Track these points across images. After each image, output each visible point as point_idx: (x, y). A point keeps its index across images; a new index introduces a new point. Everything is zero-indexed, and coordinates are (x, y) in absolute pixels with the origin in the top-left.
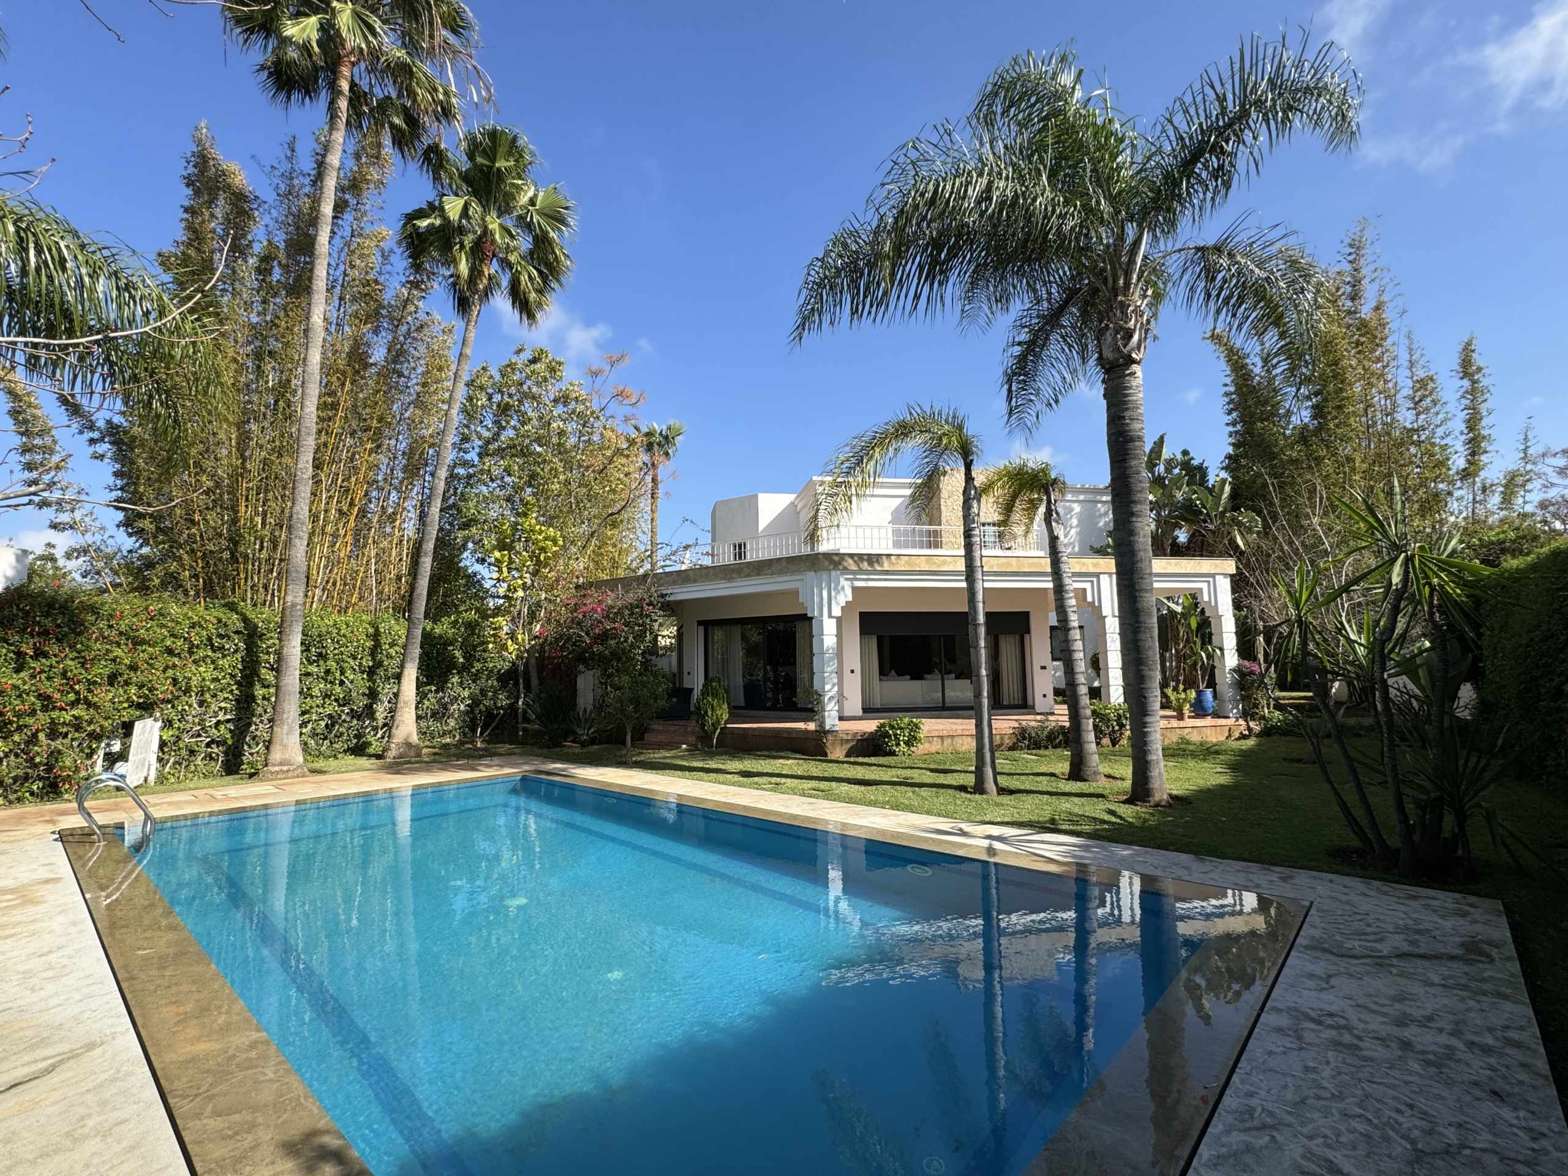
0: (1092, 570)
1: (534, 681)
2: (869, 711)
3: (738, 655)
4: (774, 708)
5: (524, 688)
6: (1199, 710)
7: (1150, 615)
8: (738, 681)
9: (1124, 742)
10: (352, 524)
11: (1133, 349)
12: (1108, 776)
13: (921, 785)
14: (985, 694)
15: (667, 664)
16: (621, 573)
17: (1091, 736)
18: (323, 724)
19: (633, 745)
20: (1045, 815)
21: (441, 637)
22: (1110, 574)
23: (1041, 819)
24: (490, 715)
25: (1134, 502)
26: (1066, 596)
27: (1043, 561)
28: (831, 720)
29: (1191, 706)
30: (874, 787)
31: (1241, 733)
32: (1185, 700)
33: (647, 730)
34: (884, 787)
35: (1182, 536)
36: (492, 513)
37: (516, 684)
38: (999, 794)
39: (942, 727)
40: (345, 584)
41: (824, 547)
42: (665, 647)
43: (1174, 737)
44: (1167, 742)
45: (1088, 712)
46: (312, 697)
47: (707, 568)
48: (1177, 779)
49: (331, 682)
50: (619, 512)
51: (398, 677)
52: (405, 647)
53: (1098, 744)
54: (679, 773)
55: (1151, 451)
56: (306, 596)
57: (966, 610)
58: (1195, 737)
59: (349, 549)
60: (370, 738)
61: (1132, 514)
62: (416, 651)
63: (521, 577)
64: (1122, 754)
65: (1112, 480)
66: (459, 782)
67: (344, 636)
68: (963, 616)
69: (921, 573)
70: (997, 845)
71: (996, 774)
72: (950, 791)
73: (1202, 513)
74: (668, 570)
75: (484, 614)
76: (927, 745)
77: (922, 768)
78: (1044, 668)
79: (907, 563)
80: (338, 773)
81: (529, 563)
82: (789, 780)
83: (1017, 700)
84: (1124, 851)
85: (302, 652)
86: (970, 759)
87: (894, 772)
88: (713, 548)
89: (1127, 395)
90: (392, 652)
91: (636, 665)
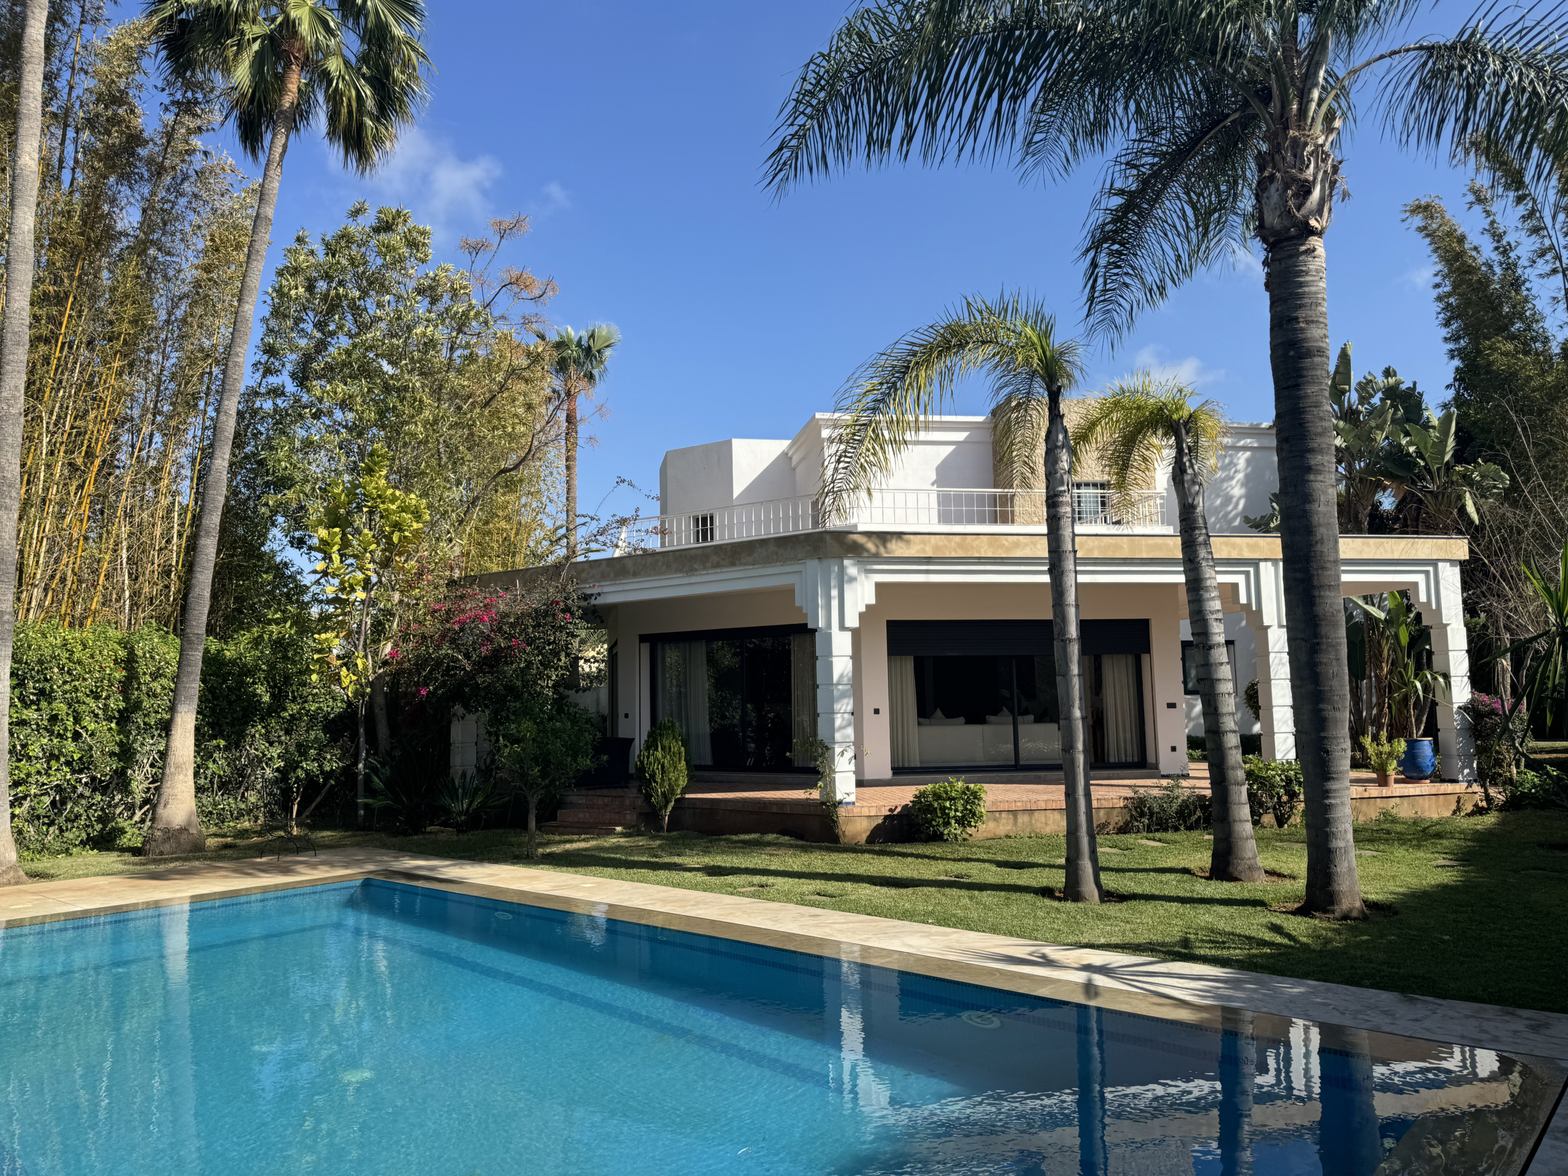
0: (1247, 554)
1: (383, 731)
2: (902, 771)
3: (702, 685)
4: (757, 768)
5: (367, 742)
6: (1412, 771)
7: (1335, 625)
8: (702, 725)
9: (1297, 819)
10: (89, 488)
11: (1312, 213)
12: (1271, 873)
13: (982, 887)
14: (1080, 746)
15: (594, 701)
16: (520, 562)
17: (1245, 812)
18: (47, 800)
19: (539, 828)
20: (1173, 933)
21: (233, 662)
22: (1274, 561)
23: (1167, 940)
24: (311, 784)
25: (1311, 451)
26: (1206, 595)
27: (1170, 542)
28: (844, 786)
29: (1399, 764)
30: (910, 890)
31: (1476, 805)
32: (1390, 754)
33: (561, 804)
34: (926, 889)
35: (1387, 502)
36: (313, 467)
37: (354, 736)
38: (1102, 901)
39: (1014, 796)
40: (80, 581)
41: (834, 523)
42: (588, 675)
43: (1372, 813)
44: (1361, 819)
45: (1241, 775)
46: (29, 758)
47: (654, 554)
48: (1377, 877)
49: (59, 735)
50: (516, 467)
51: (166, 727)
52: (176, 678)
53: (1255, 823)
54: (610, 870)
55: (1336, 372)
56: (19, 599)
57: (1048, 615)
58: (1405, 812)
59: (85, 526)
60: (122, 823)
61: (1309, 469)
62: (194, 686)
63: (361, 569)
64: (1291, 838)
65: (1278, 416)
66: (265, 889)
67: (79, 662)
68: (1046, 624)
69: (980, 560)
70: (1100, 980)
71: (1097, 869)
72: (1030, 897)
73: (1416, 464)
74: (593, 556)
75: (303, 626)
76: (991, 825)
77: (984, 861)
78: (1172, 706)
79: (960, 546)
80: (73, 877)
81: (373, 546)
82: (780, 880)
83: (1132, 756)
84: (1293, 988)
85: (13, 688)
86: (1057, 847)
87: (941, 866)
88: (663, 523)
89: (1301, 285)
90: (156, 686)
91: (543, 705)
